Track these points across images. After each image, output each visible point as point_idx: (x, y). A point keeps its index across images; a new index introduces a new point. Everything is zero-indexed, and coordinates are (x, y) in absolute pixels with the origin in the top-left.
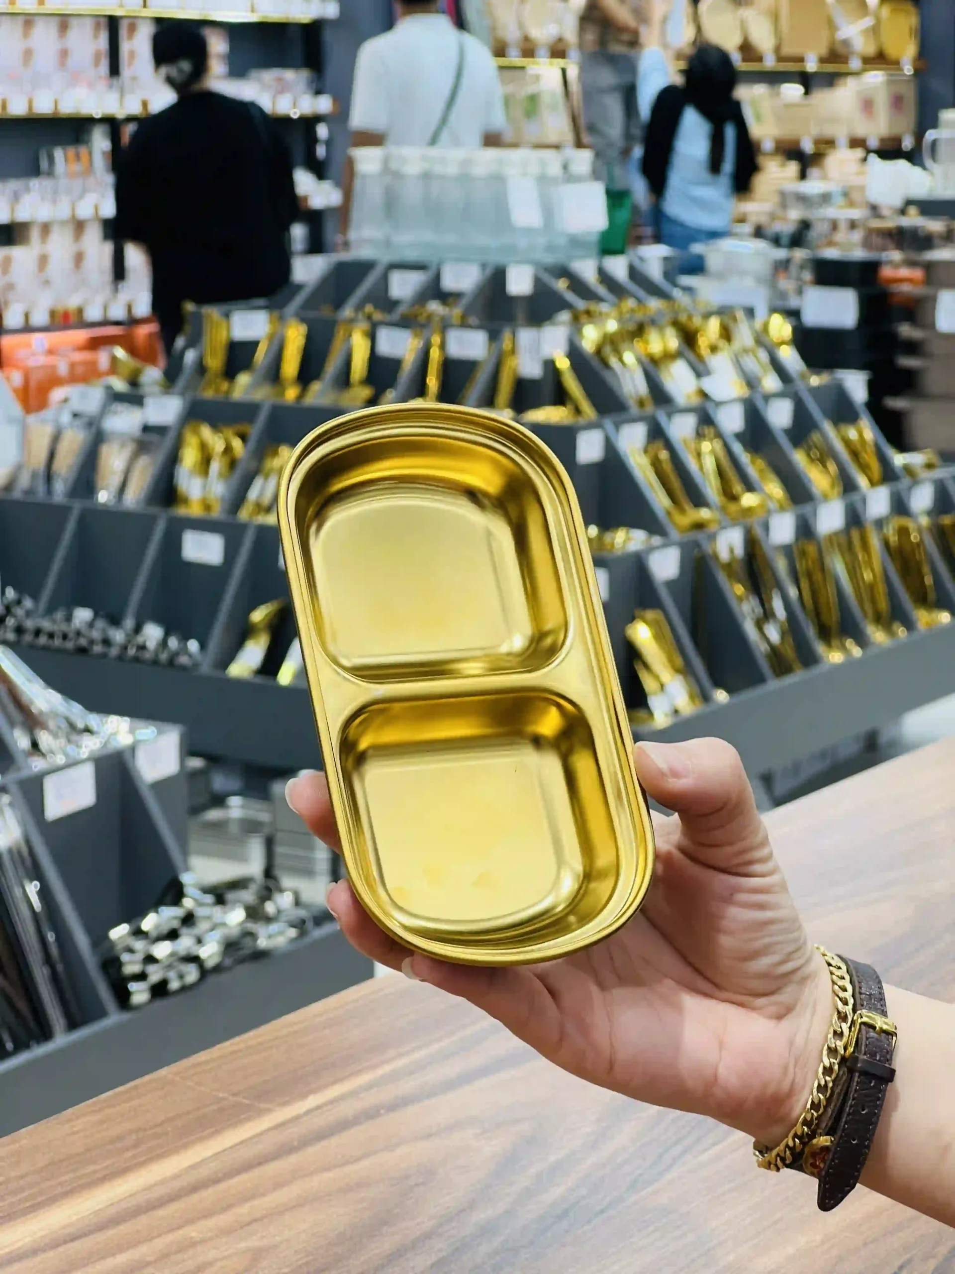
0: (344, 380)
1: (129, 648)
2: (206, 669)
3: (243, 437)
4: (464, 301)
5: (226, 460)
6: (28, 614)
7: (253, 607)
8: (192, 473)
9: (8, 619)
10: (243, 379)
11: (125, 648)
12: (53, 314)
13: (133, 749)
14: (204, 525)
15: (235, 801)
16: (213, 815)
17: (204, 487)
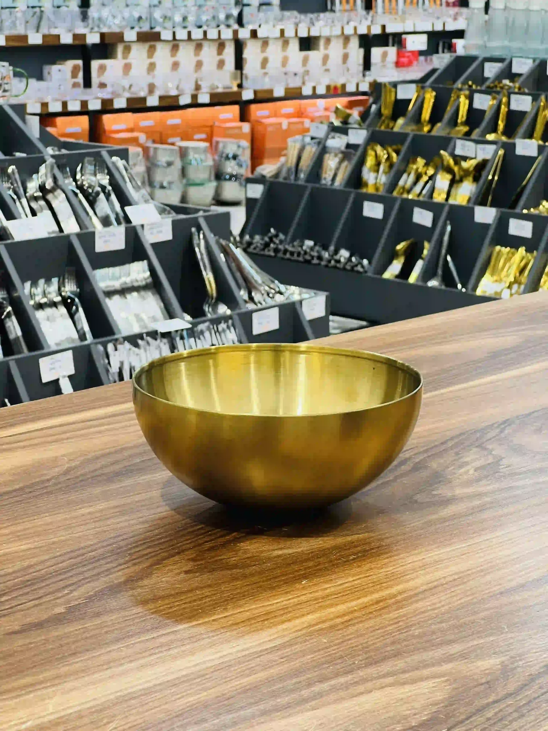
0: (454, 122)
1: (331, 261)
2: (370, 274)
3: (398, 152)
4: (522, 79)
5: (388, 164)
6: (281, 242)
7: (398, 242)
8: (370, 170)
9: (271, 244)
10: (401, 121)
11: (329, 261)
12: (328, 87)
13: (301, 302)
14: (374, 198)
17: (376, 178)
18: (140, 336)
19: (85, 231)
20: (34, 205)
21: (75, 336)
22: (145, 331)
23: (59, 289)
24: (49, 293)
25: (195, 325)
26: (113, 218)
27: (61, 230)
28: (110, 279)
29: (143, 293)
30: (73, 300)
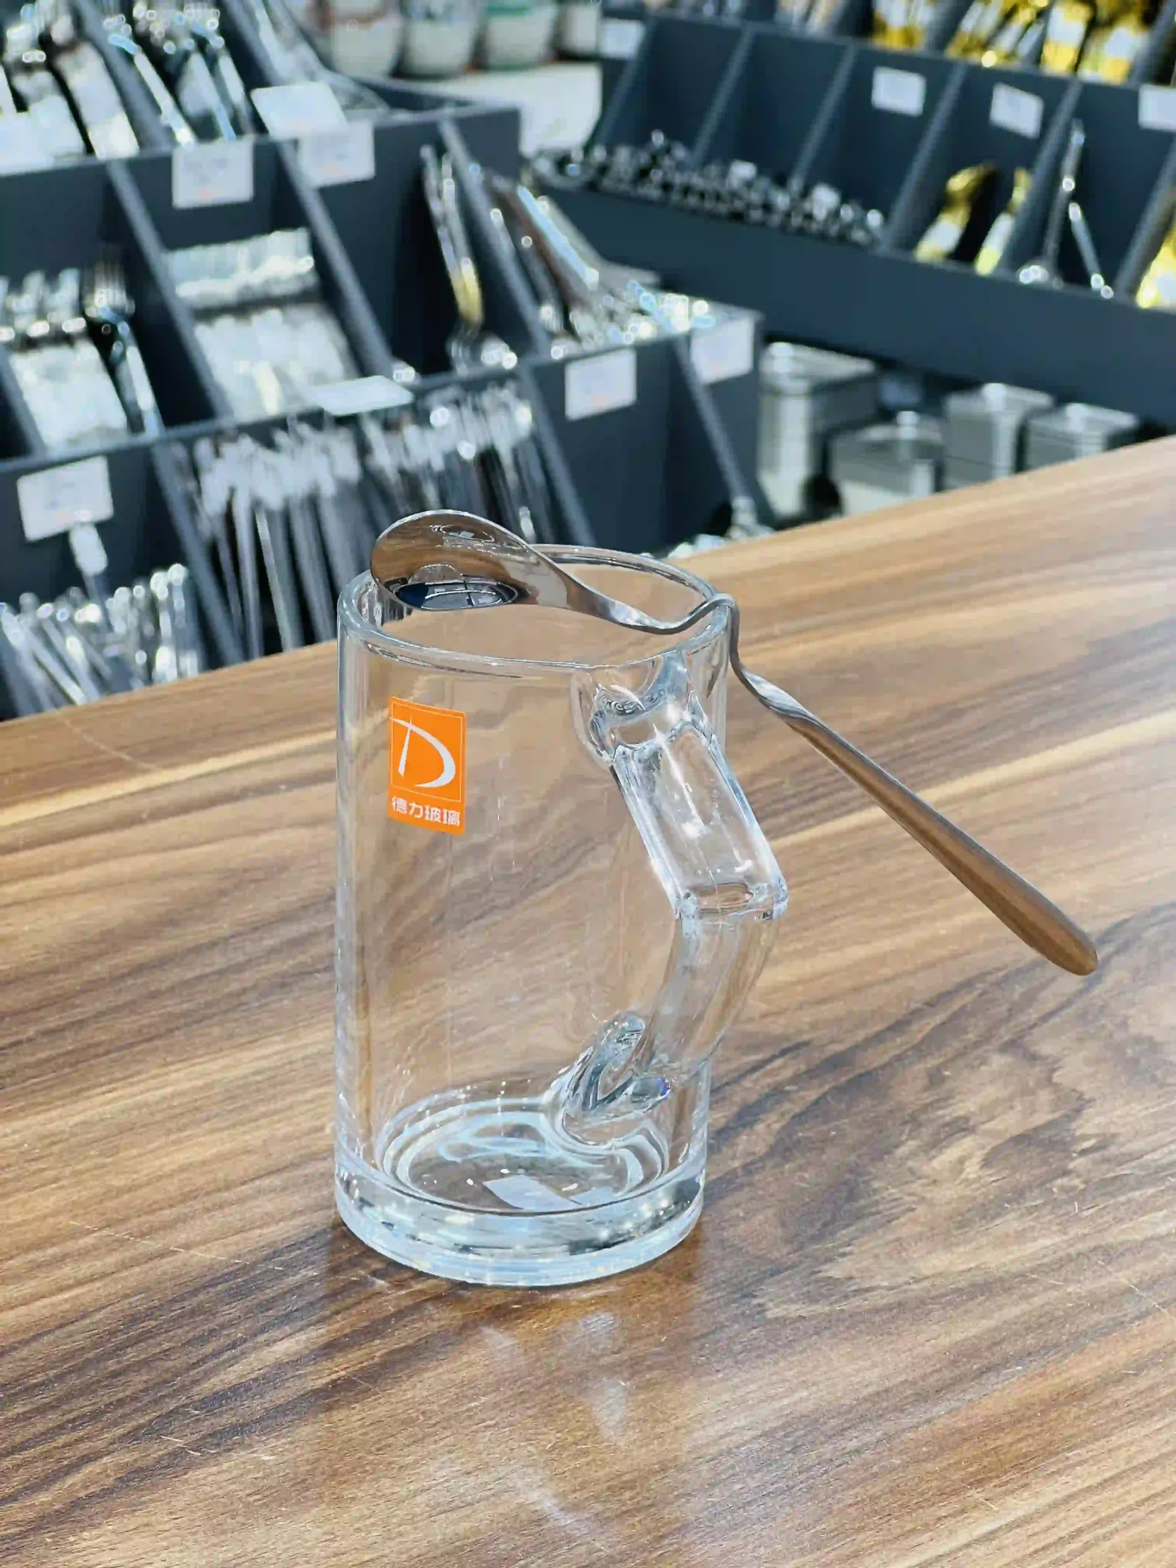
1: (793, 214)
2: (884, 249)
6: (680, 166)
7: (953, 172)
9: (653, 171)
11: (788, 215)
13: (688, 338)
14: (904, 62)
15: (908, 418)
16: (877, 433)
17: (908, 12)
18: (281, 423)
19: (149, 153)
20: (23, 83)
21: (118, 419)
22: (295, 408)
23: (81, 297)
24: (54, 309)
25: (420, 394)
26: (223, 122)
27: (89, 149)
28: (212, 276)
29: (295, 313)
30: (114, 328)
